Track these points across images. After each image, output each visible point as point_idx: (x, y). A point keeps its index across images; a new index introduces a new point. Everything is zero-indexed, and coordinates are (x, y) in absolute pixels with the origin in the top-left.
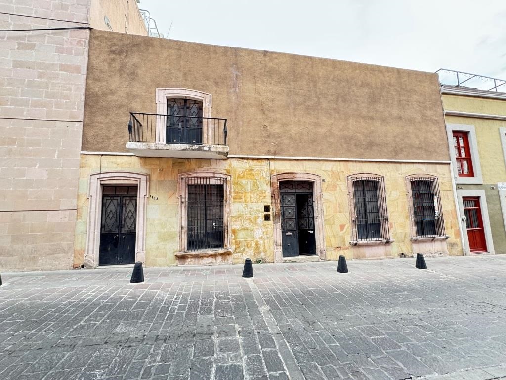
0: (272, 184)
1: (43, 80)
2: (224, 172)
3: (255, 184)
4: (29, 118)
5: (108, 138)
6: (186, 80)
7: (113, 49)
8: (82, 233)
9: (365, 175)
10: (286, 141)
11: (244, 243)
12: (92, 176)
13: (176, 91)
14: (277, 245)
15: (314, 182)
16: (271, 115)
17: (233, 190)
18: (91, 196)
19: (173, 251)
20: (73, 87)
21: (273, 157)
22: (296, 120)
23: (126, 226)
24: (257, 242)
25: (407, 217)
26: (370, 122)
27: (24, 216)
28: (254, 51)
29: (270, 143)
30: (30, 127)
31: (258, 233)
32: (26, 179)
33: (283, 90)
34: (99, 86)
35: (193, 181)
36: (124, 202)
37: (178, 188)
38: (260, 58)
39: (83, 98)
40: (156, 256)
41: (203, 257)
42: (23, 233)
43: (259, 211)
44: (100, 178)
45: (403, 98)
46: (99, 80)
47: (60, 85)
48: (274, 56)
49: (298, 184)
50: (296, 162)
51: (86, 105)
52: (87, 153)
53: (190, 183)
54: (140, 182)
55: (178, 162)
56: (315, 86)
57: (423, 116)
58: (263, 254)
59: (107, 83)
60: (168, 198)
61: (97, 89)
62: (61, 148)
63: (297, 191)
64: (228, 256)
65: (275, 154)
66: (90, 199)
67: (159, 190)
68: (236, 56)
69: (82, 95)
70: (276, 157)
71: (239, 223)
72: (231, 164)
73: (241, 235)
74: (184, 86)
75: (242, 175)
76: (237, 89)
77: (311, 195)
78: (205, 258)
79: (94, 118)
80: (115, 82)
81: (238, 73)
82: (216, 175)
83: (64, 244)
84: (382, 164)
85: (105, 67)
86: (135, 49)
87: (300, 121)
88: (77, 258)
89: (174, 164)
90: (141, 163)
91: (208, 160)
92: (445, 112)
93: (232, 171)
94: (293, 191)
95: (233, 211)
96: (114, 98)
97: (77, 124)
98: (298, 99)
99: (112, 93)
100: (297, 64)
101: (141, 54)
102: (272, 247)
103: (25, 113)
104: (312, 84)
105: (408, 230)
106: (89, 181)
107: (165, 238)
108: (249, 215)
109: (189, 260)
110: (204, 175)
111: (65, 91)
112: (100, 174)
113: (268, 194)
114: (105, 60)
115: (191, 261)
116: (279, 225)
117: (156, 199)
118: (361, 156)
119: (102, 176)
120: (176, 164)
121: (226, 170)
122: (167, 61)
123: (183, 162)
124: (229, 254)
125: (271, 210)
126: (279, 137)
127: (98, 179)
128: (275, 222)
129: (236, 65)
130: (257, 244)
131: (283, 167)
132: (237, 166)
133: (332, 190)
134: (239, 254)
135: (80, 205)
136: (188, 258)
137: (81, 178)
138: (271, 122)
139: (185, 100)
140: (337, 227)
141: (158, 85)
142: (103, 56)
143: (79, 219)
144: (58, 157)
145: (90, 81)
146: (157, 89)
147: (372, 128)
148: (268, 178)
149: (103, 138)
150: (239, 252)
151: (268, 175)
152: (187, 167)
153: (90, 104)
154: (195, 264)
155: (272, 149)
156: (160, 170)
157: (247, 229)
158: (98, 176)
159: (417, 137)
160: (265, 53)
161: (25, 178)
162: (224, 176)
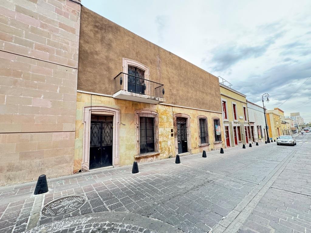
0: (174, 119)
1: (45, 30)
2: (155, 111)
3: (167, 118)
4: (34, 57)
5: (95, 83)
6: (137, 57)
7: (97, 24)
8: (79, 148)
9: (202, 116)
10: (178, 98)
11: (164, 149)
12: (86, 108)
13: (133, 62)
14: (176, 148)
15: (187, 118)
16: (172, 84)
17: (159, 121)
18: (85, 122)
19: (133, 156)
20: (70, 42)
21: (174, 105)
22: (181, 88)
23: (105, 142)
24: (169, 147)
25: (213, 134)
26: (203, 94)
27: (32, 137)
28: (166, 50)
29: (172, 99)
30: (35, 65)
31: (169, 143)
32: (33, 107)
33: (177, 74)
34: (88, 47)
35: (142, 115)
36: (103, 126)
37: (135, 119)
38: (168, 55)
39: (78, 52)
40: (125, 159)
41: (148, 157)
42: (31, 151)
43: (169, 132)
44: (91, 110)
45: (211, 86)
46: (88, 42)
47: (60, 38)
48: (173, 55)
49: (181, 119)
50: (181, 108)
51: (80, 58)
52: (81, 91)
53: (140, 116)
54: (115, 114)
55: (135, 104)
56: (187, 74)
57: (216, 94)
58: (171, 153)
59: (93, 46)
60: (130, 125)
61: (87, 48)
62: (62, 86)
63: (181, 122)
64: (158, 156)
65: (174, 104)
66: (84, 124)
67: (125, 119)
68: (159, 51)
69: (77, 50)
70: (175, 106)
71: (162, 138)
72: (158, 107)
73: (163, 144)
74: (137, 60)
75: (162, 113)
76: (160, 68)
77: (186, 124)
78: (149, 158)
79: (85, 68)
80: (98, 47)
81: (160, 60)
82: (153, 113)
83: (67, 157)
84: (206, 112)
85: (92, 34)
86: (110, 29)
87: (182, 89)
88: (76, 166)
89: (133, 104)
90: (115, 103)
91: (148, 104)
92: (221, 93)
93: (159, 111)
94: (179, 122)
95: (159, 132)
96: (98, 57)
97: (74, 70)
98: (182, 79)
99: (97, 53)
100: (181, 62)
101: (113, 34)
102: (175, 149)
103: (29, 52)
104: (186, 73)
105: (213, 140)
106: (84, 111)
107: (129, 148)
108: (165, 134)
109: (142, 159)
110: (147, 112)
111: (64, 44)
112: (91, 107)
113: (172, 124)
114: (91, 30)
115: (143, 160)
116: (177, 138)
117: (124, 124)
118: (200, 108)
119: (93, 108)
120: (134, 105)
121: (156, 110)
122: (128, 43)
123: (137, 104)
124: (158, 155)
125: (174, 131)
126: (176, 96)
127: (89, 110)
128: (175, 137)
129: (159, 55)
130: (169, 149)
131: (178, 111)
132: (161, 108)
133: (193, 123)
134: (162, 154)
135: (78, 128)
136: (141, 158)
137: (77, 109)
138: (173, 88)
139: (136, 68)
140: (195, 139)
141: (124, 56)
142: (90, 27)
143: (77, 138)
144: (59, 92)
145: (82, 42)
146: (123, 58)
147: (204, 97)
148: (172, 116)
149: (92, 83)
150: (162, 153)
151: (172, 114)
152: (139, 107)
153: (82, 58)
154: (144, 161)
155: (174, 101)
156: (126, 107)
157: (165, 141)
158: (90, 108)
159: (215, 102)
160: (170, 53)
161: (31, 106)
162: (156, 114)
